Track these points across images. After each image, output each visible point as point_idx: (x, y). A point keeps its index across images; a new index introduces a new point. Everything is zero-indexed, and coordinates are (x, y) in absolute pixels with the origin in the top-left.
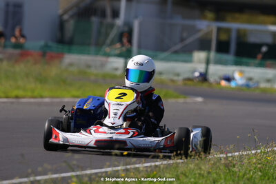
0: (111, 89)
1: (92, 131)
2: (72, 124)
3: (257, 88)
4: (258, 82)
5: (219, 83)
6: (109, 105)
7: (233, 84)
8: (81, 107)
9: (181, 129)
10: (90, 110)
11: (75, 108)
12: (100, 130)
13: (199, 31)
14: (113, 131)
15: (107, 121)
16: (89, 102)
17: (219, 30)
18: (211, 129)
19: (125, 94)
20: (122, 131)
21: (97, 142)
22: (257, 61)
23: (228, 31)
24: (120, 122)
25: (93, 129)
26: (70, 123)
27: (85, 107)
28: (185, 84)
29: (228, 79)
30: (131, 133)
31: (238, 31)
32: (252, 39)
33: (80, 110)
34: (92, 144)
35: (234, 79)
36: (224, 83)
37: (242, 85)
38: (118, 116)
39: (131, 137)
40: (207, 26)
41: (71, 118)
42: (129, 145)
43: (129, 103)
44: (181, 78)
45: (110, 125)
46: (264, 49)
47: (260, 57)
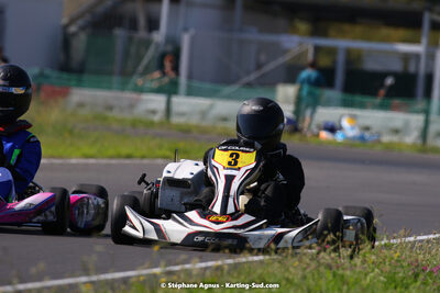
3: (379, 142)
4: (379, 134)
5: (318, 135)
7: (339, 137)
13: (286, 51)
17: (317, 49)
22: (378, 100)
23: (332, 51)
29: (332, 129)
31: (348, 52)
32: (371, 65)
35: (341, 128)
36: (324, 135)
37: (354, 138)
40: (297, 43)
46: (389, 81)
47: (382, 92)
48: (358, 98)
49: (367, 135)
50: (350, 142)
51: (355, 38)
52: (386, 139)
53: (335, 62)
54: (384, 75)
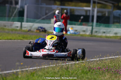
0: (48, 35)
1: (41, 51)
2: (34, 48)
3: (79, 34)
6: (47, 41)
7: (68, 33)
8: (37, 42)
9: (74, 49)
10: (40, 43)
11: (35, 42)
12: (44, 51)
14: (48, 51)
15: (46, 47)
16: (40, 40)
18: (85, 49)
19: (53, 37)
20: (52, 51)
21: (43, 55)
22: (79, 23)
24: (51, 47)
25: (41, 50)
26: (33, 48)
27: (38, 42)
30: (56, 52)
32: (77, 13)
33: (37, 43)
34: (41, 56)
37: (73, 33)
38: (50, 46)
39: (56, 53)
40: (56, 7)
41: (33, 46)
42: (55, 56)
43: (55, 40)
45: (48, 49)
46: (82, 17)
47: (80, 21)
48: (74, 22)
49: (76, 32)
50: (71, 34)
51: (72, 6)
54: (81, 16)
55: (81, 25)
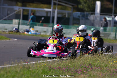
3: (40, 35)
4: (40, 33)
5: (24, 33)
7: (30, 33)
13: (15, 11)
17: (24, 10)
22: (40, 24)
23: (28, 11)
28: (9, 33)
29: (28, 31)
31: (32, 11)
32: (38, 14)
36: (26, 33)
37: (34, 34)
40: (18, 8)
44: (8, 31)
46: (43, 18)
47: (41, 21)
49: (37, 33)
50: (32, 35)
51: (34, 7)
52: (42, 34)
53: (28, 13)
54: (42, 17)
55: (41, 25)
